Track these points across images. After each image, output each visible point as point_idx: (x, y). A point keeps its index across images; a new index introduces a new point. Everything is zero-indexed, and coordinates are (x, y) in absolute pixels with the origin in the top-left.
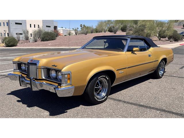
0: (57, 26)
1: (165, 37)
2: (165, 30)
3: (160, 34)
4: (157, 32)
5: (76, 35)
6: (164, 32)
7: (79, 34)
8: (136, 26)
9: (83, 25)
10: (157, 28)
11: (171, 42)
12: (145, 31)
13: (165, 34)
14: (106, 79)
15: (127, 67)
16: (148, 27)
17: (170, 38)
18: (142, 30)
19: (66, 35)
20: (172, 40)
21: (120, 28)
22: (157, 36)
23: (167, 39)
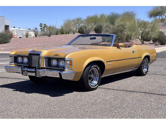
0: (9, 26)
1: (149, 40)
2: (149, 32)
3: (144, 37)
4: (139, 34)
5: (36, 36)
6: (148, 33)
7: (40, 36)
8: (113, 26)
9: (43, 24)
10: (139, 29)
11: (157, 46)
12: (125, 32)
13: (149, 36)
14: (97, 69)
15: (114, 60)
16: (128, 28)
17: (155, 40)
18: (122, 31)
19: (21, 37)
20: (157, 43)
21: (94, 28)
22: (139, 39)
23: (151, 42)
